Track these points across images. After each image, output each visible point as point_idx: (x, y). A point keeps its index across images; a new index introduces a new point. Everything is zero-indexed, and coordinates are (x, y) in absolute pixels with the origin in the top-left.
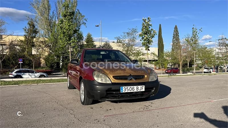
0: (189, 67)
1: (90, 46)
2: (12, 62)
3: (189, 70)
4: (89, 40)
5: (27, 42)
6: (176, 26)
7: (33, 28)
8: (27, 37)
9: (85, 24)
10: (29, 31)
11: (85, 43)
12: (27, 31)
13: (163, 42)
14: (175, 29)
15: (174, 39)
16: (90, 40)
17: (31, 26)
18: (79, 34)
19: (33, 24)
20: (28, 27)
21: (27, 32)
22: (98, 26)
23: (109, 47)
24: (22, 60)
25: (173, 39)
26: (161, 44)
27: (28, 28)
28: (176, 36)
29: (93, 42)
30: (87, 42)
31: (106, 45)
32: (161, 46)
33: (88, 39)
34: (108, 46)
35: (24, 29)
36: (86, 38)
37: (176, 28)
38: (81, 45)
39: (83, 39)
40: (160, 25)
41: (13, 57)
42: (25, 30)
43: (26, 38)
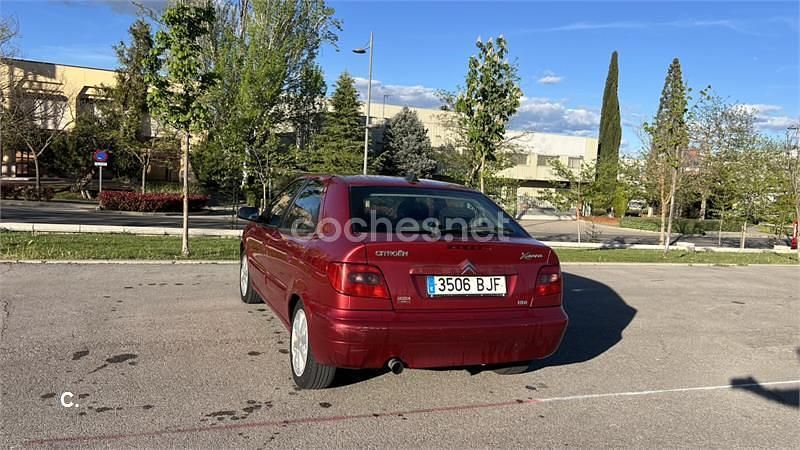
0: (706, 218)
1: (345, 120)
2: (76, 160)
3: (701, 227)
4: (343, 99)
5: (126, 96)
6: (676, 62)
7: (146, 47)
8: (127, 77)
9: (336, 38)
10: (132, 57)
11: (331, 109)
12: (126, 56)
13: (618, 119)
14: (670, 72)
15: (664, 110)
16: (346, 97)
17: (139, 38)
18: (309, 73)
19: (148, 33)
20: (130, 42)
21: (128, 61)
22: (363, 52)
23: (413, 128)
24: (105, 156)
25: (661, 108)
26: (610, 125)
27: (128, 47)
28: (673, 100)
29: (358, 105)
30: (336, 107)
31: (405, 118)
32: (610, 133)
33: (340, 93)
34: (412, 122)
35: (116, 48)
36: (334, 90)
37: (675, 68)
38: (315, 113)
39: (324, 94)
40: (615, 56)
41: (79, 145)
42: (121, 53)
43: (124, 80)
